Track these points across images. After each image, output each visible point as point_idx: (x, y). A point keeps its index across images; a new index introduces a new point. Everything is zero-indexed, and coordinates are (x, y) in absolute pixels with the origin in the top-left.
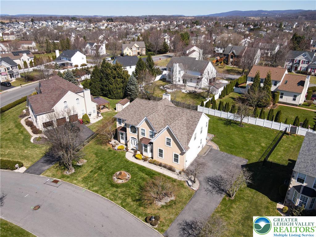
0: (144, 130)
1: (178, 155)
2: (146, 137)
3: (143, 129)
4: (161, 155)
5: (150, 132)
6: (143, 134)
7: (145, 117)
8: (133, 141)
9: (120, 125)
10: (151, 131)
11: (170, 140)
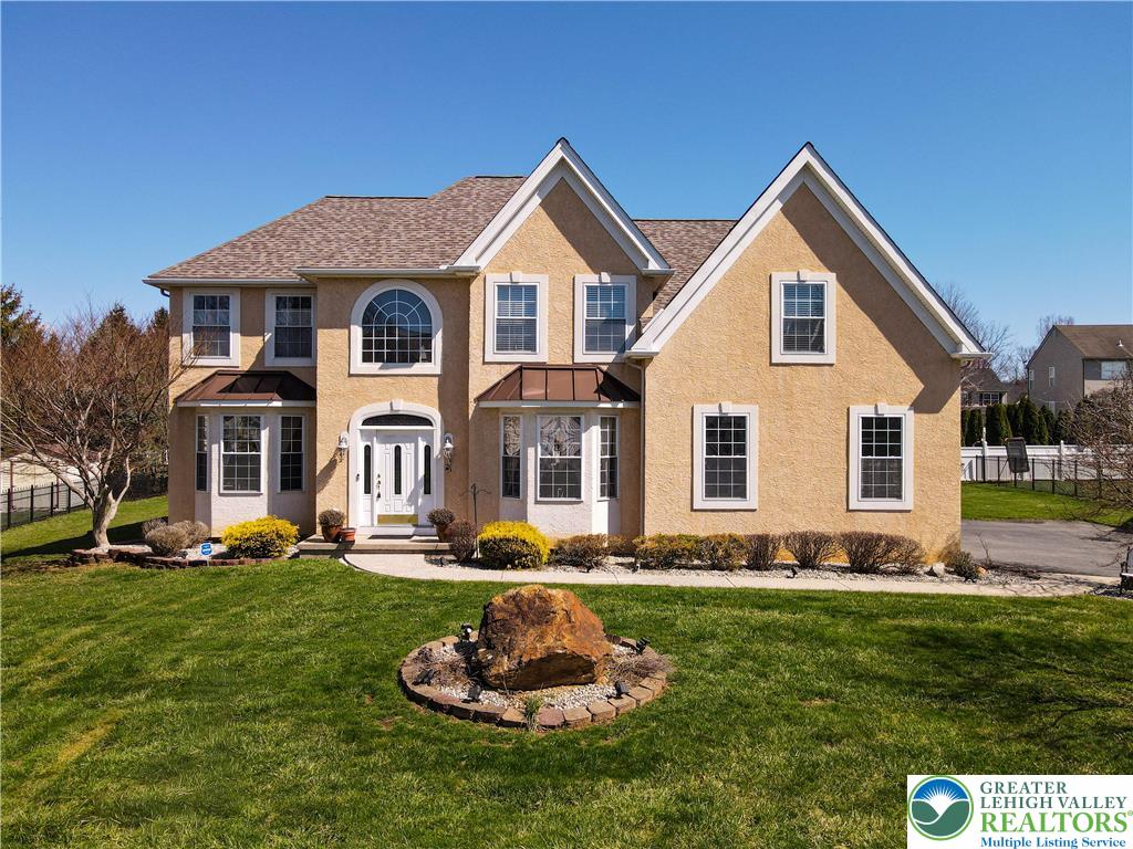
0: (531, 291)
1: (896, 422)
2: (543, 354)
3: (522, 278)
4: (726, 474)
5: (591, 291)
6: (518, 333)
7: (558, 153)
8: (383, 455)
9: (219, 362)
10: (606, 278)
11: (819, 290)
